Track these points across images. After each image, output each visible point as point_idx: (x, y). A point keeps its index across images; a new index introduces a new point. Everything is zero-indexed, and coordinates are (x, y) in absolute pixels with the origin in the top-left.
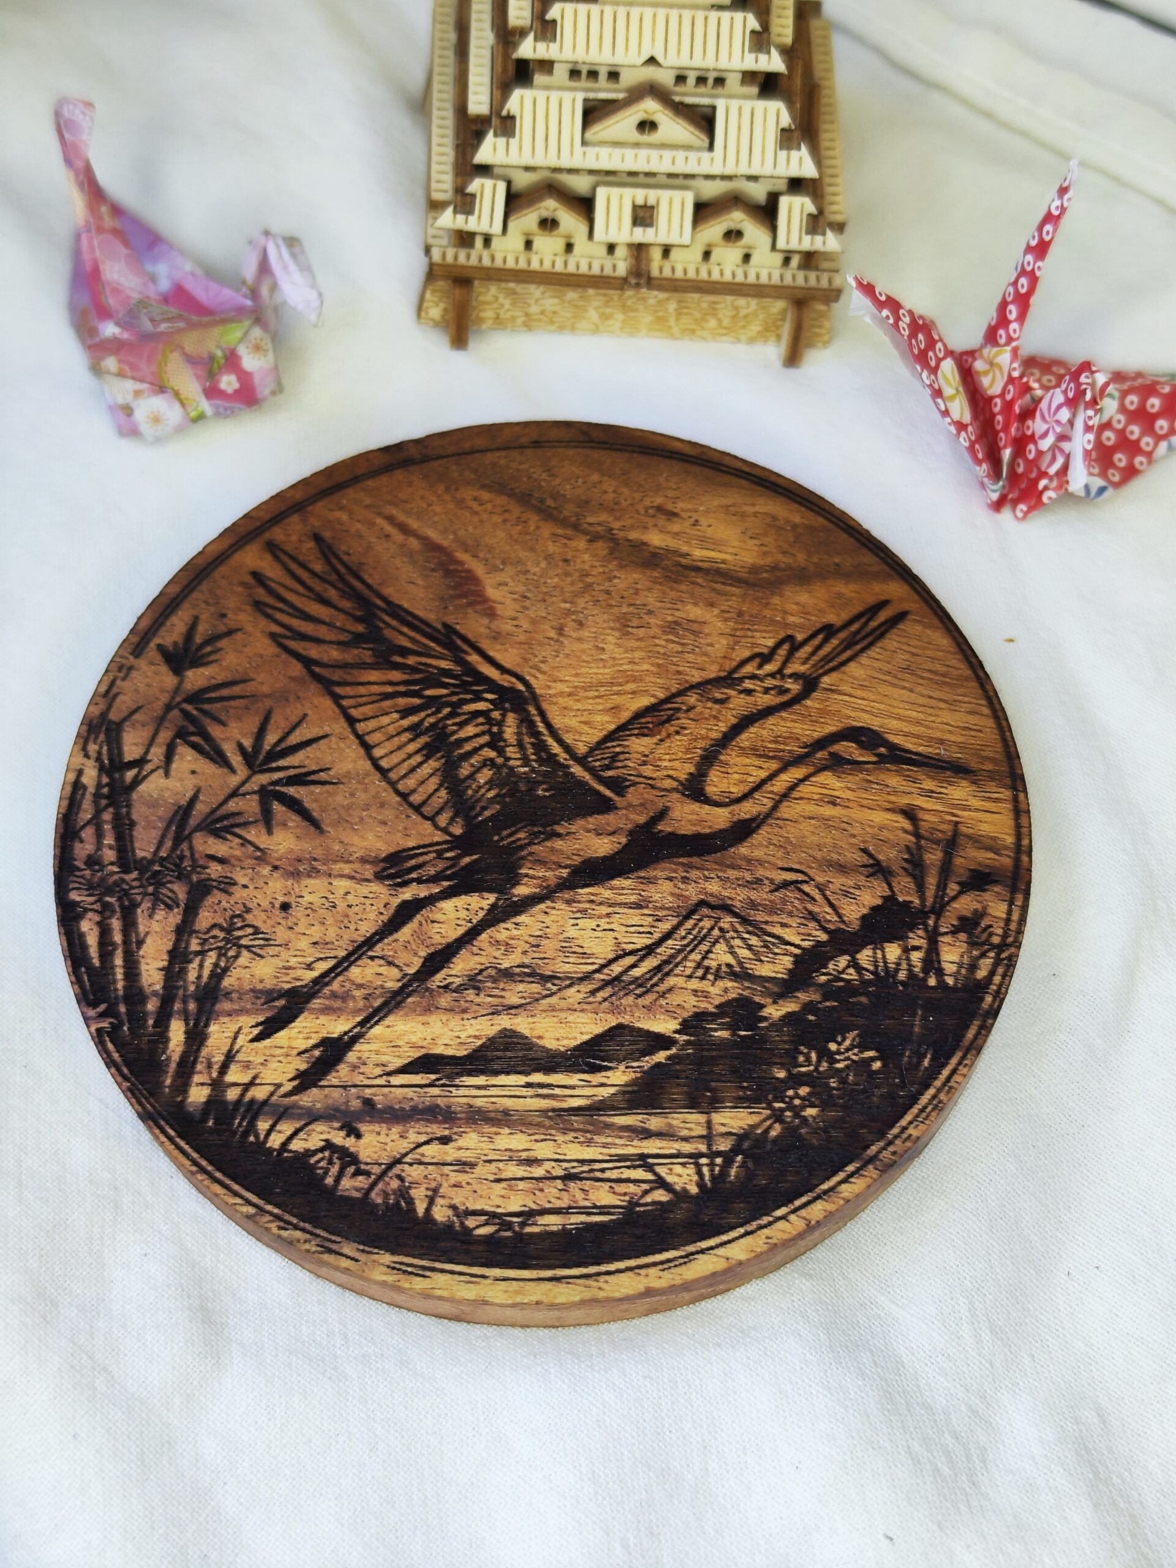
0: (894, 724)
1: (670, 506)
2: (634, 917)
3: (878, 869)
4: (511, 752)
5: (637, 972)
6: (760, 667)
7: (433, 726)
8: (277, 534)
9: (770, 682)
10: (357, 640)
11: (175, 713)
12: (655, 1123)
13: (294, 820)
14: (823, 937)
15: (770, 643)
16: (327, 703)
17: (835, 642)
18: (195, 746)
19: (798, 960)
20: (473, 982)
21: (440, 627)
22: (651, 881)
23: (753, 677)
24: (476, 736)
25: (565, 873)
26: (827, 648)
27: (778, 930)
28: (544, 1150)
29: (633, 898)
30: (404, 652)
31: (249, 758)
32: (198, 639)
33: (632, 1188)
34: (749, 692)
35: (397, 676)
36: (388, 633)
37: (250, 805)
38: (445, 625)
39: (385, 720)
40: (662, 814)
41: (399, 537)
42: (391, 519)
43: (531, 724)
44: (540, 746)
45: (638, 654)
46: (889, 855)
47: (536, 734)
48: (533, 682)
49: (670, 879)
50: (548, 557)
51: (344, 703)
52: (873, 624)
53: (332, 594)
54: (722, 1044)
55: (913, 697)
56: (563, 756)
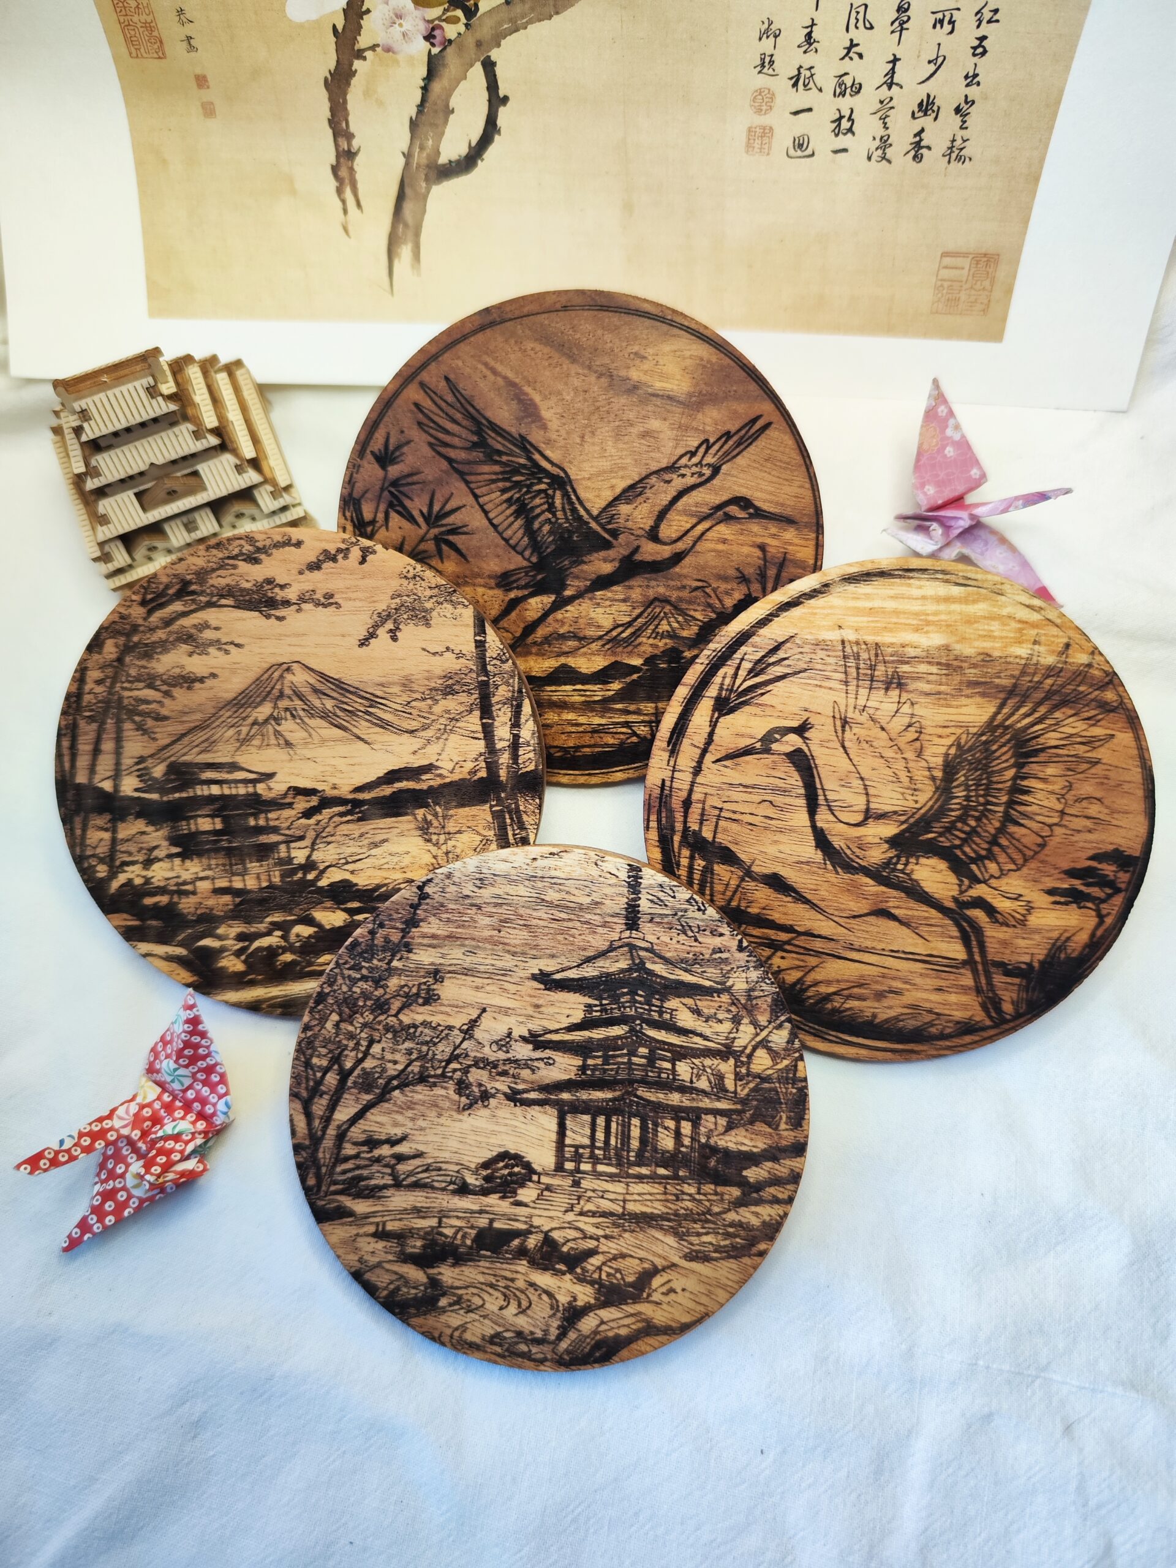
0: (758, 494)
1: (642, 352)
2: (624, 607)
3: (743, 579)
4: (560, 514)
5: (624, 635)
6: (690, 459)
7: (519, 498)
8: (424, 376)
9: (695, 469)
10: (475, 446)
11: (386, 493)
12: (632, 707)
13: (453, 553)
14: (714, 616)
15: (696, 444)
16: (463, 486)
17: (730, 443)
18: (399, 513)
19: (701, 628)
20: (547, 640)
21: (517, 436)
22: (630, 588)
23: (686, 466)
24: (541, 505)
25: (588, 583)
26: (726, 447)
27: (692, 613)
28: (582, 720)
29: (622, 597)
30: (499, 453)
31: (427, 519)
32: (391, 448)
33: (622, 736)
34: (683, 476)
35: (497, 468)
36: (490, 441)
37: (430, 546)
38: (520, 435)
39: (493, 496)
40: (637, 549)
41: (491, 377)
42: (486, 365)
43: (569, 498)
44: (574, 510)
45: (624, 453)
46: (750, 571)
47: (571, 503)
48: (569, 471)
49: (640, 586)
50: (576, 389)
51: (473, 486)
52: (753, 431)
53: (458, 416)
54: (664, 668)
55: (770, 478)
56: (586, 516)
